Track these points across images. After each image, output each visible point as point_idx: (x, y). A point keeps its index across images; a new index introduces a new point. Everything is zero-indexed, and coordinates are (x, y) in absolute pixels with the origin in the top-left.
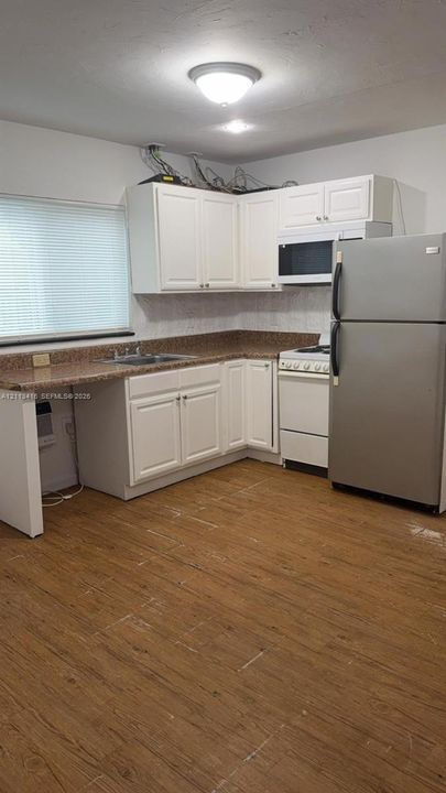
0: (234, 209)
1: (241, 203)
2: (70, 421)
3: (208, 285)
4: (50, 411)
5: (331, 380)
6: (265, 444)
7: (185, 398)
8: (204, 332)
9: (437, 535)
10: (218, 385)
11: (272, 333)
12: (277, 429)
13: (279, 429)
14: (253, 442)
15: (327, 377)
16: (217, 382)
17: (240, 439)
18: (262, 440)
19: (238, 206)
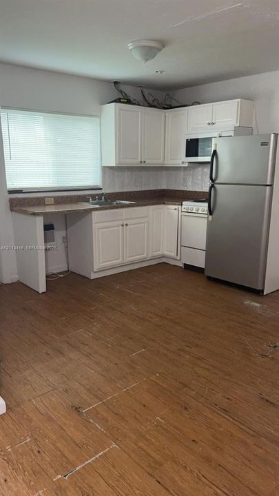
0: (163, 118)
1: (167, 114)
2: (64, 235)
3: (144, 162)
4: (54, 229)
5: (208, 218)
6: (173, 254)
7: (127, 225)
8: (144, 189)
9: (258, 305)
10: (147, 219)
11: (183, 191)
12: (180, 246)
13: (181, 246)
14: (166, 253)
15: (206, 216)
16: (147, 217)
17: (159, 251)
18: (171, 252)
19: (165, 116)
